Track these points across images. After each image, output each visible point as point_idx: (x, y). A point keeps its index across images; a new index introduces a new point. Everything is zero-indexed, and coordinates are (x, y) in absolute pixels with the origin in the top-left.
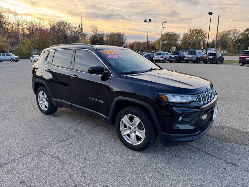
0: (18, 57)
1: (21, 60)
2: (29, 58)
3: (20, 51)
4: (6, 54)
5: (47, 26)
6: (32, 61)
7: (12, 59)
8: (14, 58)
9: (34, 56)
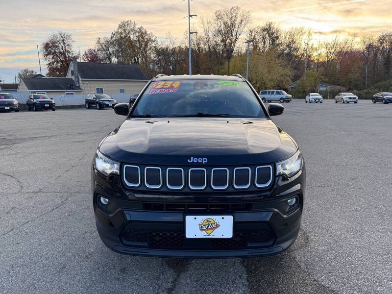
0: (290, 96)
1: (293, 100)
2: (304, 98)
3: (301, 87)
4: (277, 92)
5: (358, 45)
6: (306, 102)
7: (282, 99)
8: (284, 98)
9: (311, 94)
